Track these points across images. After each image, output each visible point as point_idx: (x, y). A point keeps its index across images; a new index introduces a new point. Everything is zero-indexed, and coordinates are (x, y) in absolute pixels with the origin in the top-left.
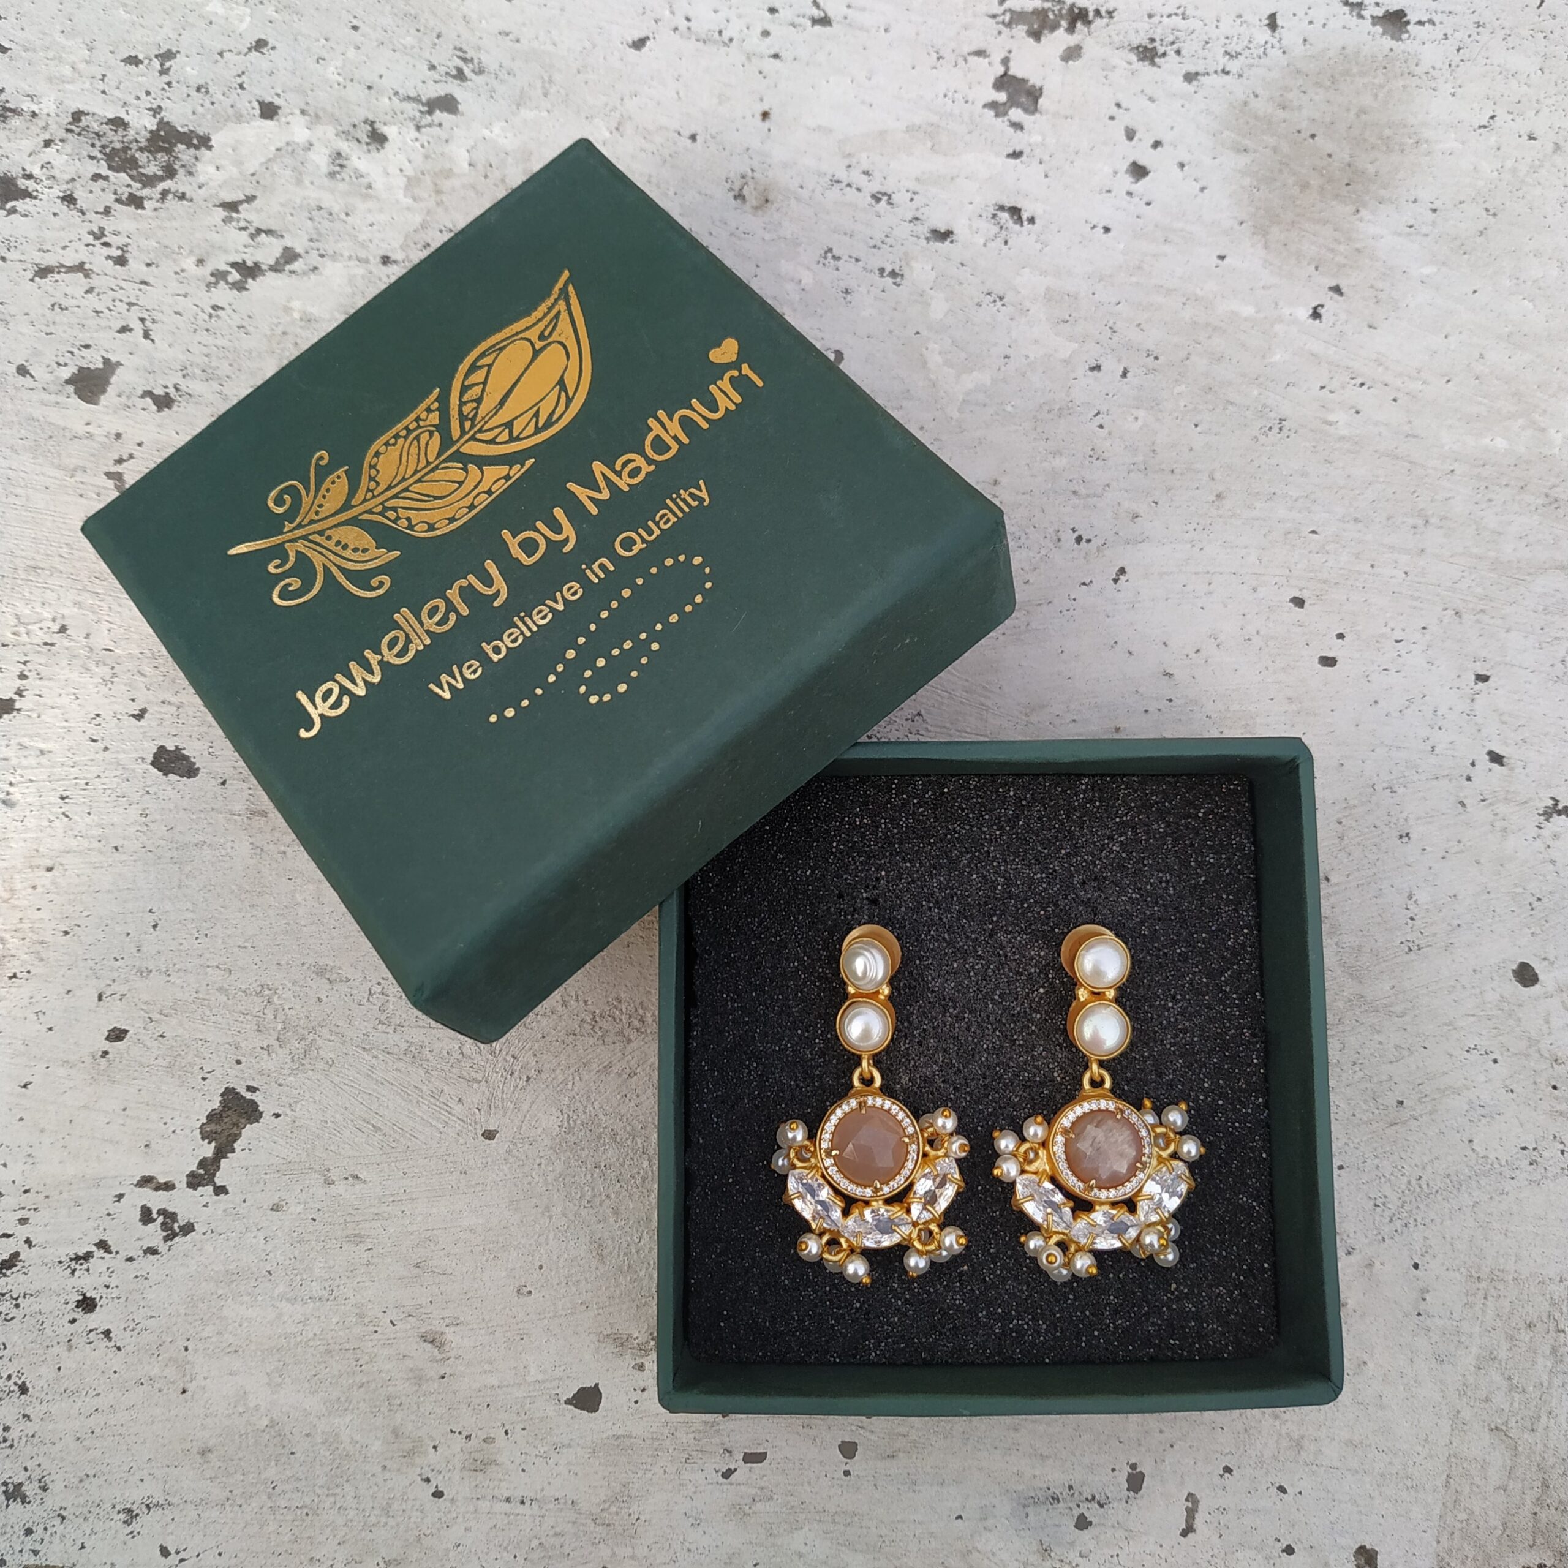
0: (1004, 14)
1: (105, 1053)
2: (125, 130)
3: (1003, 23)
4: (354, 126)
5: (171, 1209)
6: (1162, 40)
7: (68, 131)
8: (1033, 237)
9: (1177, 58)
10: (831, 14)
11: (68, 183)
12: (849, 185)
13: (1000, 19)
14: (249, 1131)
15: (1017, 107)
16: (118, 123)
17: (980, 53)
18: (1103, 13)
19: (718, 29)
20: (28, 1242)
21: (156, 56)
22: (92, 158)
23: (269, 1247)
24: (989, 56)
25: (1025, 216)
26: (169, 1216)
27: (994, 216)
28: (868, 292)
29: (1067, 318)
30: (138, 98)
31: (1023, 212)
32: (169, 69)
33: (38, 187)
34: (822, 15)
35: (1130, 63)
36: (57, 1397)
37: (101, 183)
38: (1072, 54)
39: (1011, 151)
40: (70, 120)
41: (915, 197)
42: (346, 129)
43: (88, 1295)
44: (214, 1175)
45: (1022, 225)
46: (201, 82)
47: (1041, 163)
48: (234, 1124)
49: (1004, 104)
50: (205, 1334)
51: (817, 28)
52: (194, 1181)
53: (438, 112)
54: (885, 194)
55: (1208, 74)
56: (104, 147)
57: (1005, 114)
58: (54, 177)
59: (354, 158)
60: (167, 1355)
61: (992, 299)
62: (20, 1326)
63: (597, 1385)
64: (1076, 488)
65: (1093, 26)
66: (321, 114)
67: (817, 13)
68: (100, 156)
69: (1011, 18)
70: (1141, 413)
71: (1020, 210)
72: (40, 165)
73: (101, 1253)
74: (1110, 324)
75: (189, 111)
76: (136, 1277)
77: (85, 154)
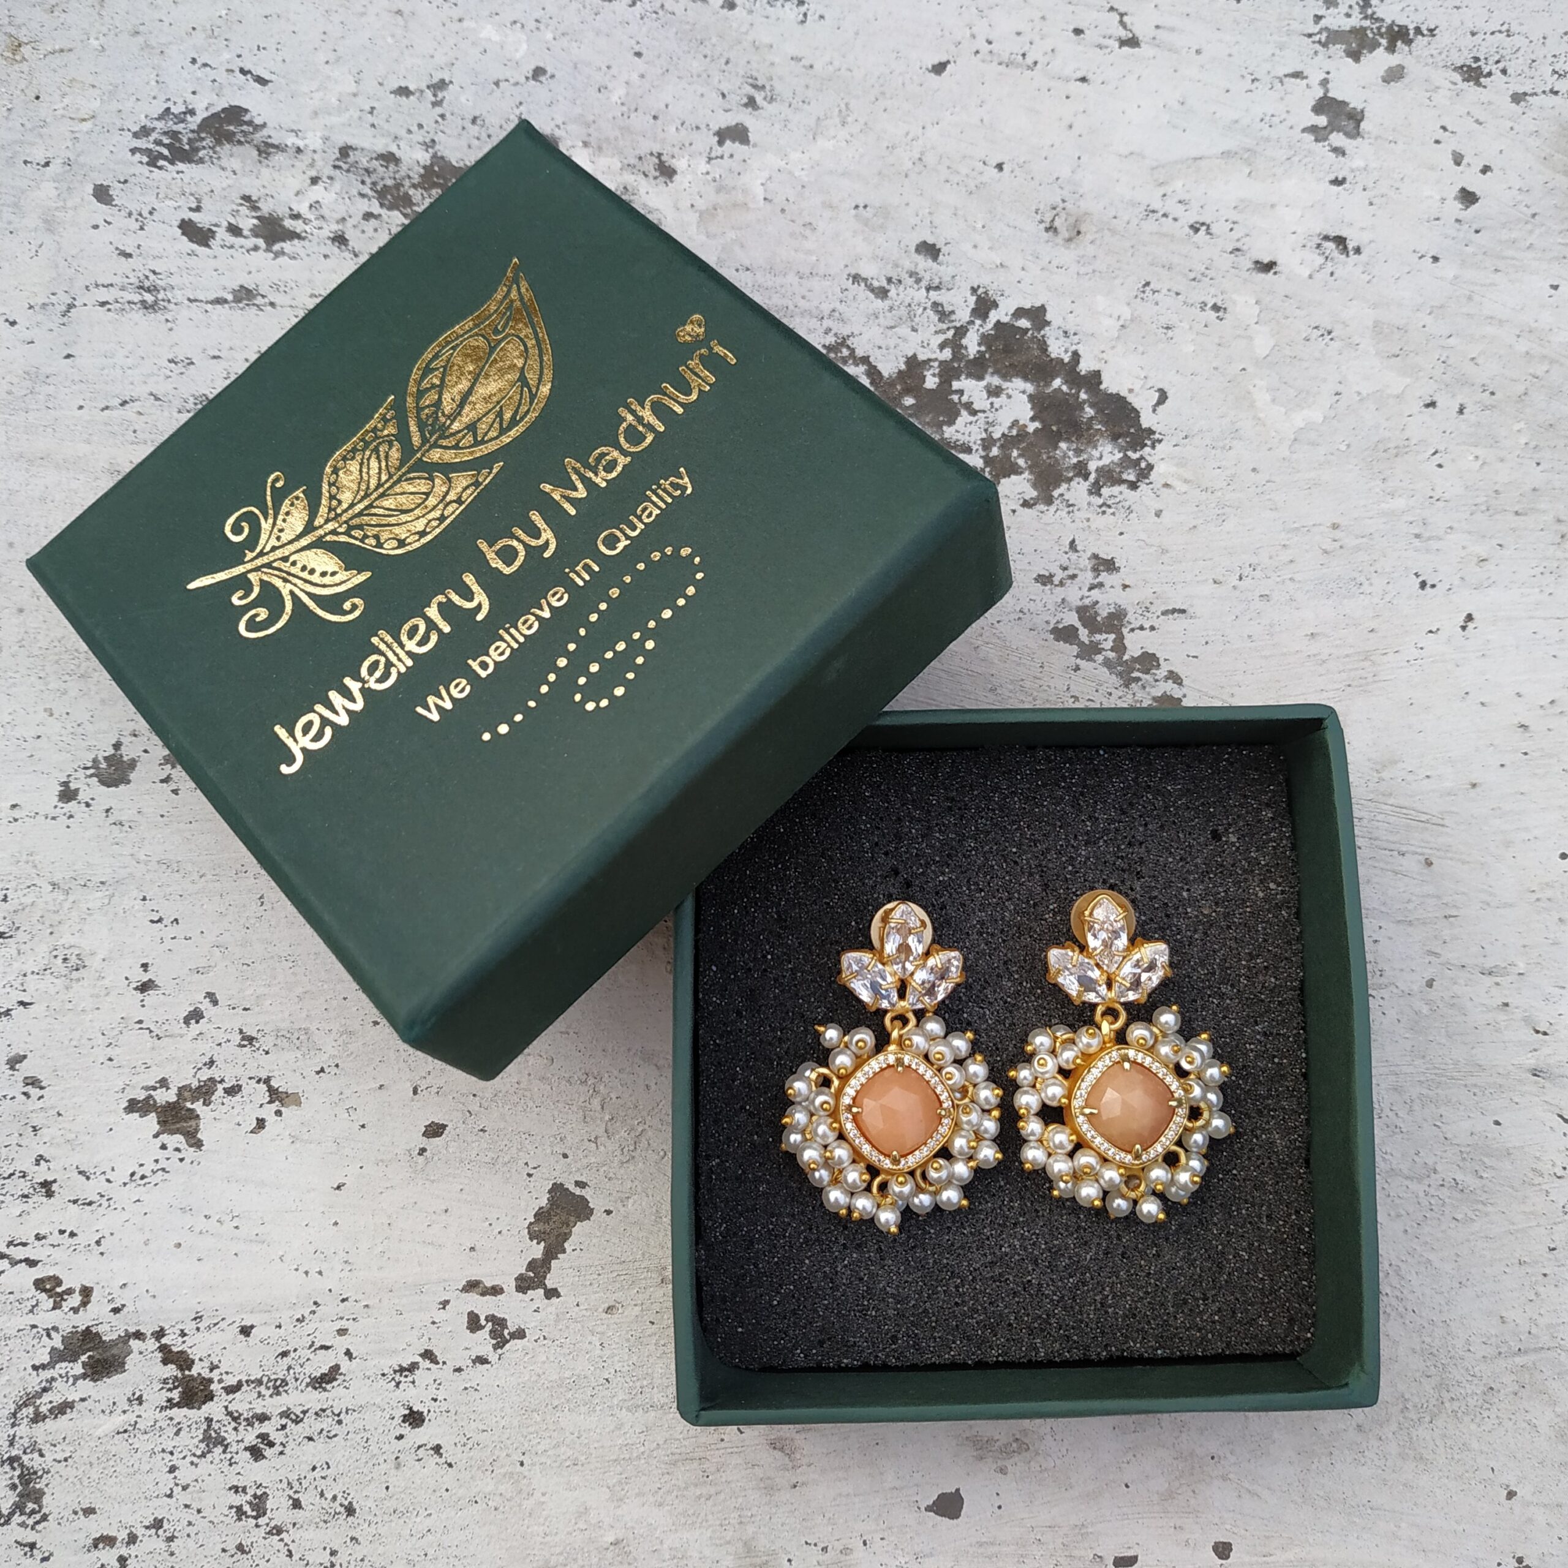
0: (1320, 33)
1: (423, 1151)
2: (396, 165)
3: (1319, 42)
4: (640, 158)
5: (502, 1316)
6: (1486, 59)
7: (335, 167)
8: (1360, 269)
9: (1504, 79)
10: (1139, 33)
11: (338, 222)
12: (1165, 215)
13: (1317, 38)
14: (579, 1229)
15: (1339, 131)
16: (389, 158)
17: (1297, 75)
18: (1425, 32)
19: (1022, 52)
20: (348, 1353)
21: (428, 87)
22: (362, 195)
23: (607, 1352)
24: (1306, 78)
25: (1350, 246)
26: (498, 1323)
27: (1319, 246)
28: (1191, 328)
29: (1398, 352)
30: (409, 132)
31: (1348, 241)
32: (442, 101)
33: (307, 228)
34: (1131, 35)
35: (1455, 84)
36: (386, 1517)
37: (373, 222)
38: (1394, 75)
39: (1333, 178)
40: (338, 155)
41: (1235, 226)
42: (633, 161)
43: (415, 1409)
44: (545, 1278)
45: (1348, 255)
46: (477, 114)
47: (1364, 190)
48: (563, 1224)
49: (1325, 128)
50: (540, 1449)
51: (1125, 49)
52: (523, 1285)
53: (728, 143)
54: (1203, 224)
55: (1536, 94)
56: (374, 184)
57: (1326, 139)
58: (323, 217)
59: (642, 191)
60: (503, 1471)
61: (1320, 333)
62: (343, 1443)
63: (958, 1490)
64: (1417, 531)
65: (1413, 45)
66: (604, 146)
67: (1124, 34)
68: (370, 193)
69: (1328, 37)
70: (1479, 451)
71: (1345, 239)
72: (308, 205)
73: (427, 1364)
74: (1442, 359)
75: (464, 143)
76: (466, 1389)
77: (355, 192)
